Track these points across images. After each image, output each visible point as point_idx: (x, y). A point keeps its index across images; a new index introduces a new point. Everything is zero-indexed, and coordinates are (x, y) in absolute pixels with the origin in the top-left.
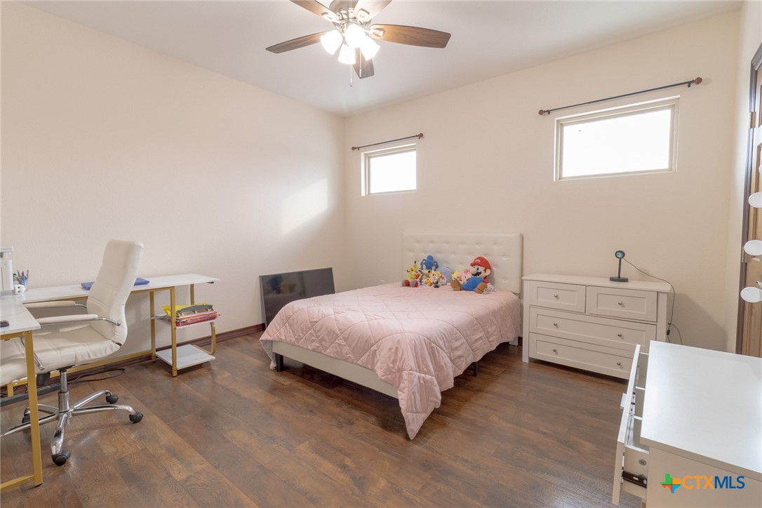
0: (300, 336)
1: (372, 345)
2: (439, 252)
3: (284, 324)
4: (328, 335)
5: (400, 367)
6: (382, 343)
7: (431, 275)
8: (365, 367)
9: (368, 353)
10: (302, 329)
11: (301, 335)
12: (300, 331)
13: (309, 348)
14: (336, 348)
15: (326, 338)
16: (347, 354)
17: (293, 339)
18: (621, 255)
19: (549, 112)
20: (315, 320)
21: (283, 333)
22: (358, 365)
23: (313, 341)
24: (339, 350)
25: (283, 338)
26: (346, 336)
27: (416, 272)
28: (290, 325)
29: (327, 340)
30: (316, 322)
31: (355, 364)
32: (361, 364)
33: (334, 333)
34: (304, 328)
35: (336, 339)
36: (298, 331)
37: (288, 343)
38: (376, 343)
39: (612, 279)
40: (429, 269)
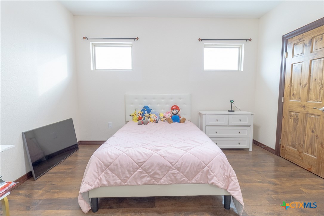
0: (127, 177)
1: (204, 167)
2: (150, 104)
3: (103, 171)
4: (160, 170)
5: (228, 176)
6: (212, 164)
7: (151, 116)
8: (199, 183)
9: (200, 173)
10: (129, 171)
11: (128, 175)
12: (127, 173)
13: (139, 183)
14: (170, 177)
15: (159, 172)
16: (181, 178)
17: (119, 181)
18: (232, 101)
19: (202, 40)
20: (142, 161)
21: (104, 179)
22: (192, 183)
23: (143, 177)
24: (173, 177)
25: (105, 183)
26: (179, 166)
27: (138, 115)
28: (111, 170)
29: (160, 173)
30: (144, 162)
31: (189, 183)
32: (195, 182)
33: (166, 166)
34: (131, 169)
35: (169, 171)
36: (124, 173)
37: (112, 186)
38: (207, 165)
39: (229, 111)
40: (149, 113)
